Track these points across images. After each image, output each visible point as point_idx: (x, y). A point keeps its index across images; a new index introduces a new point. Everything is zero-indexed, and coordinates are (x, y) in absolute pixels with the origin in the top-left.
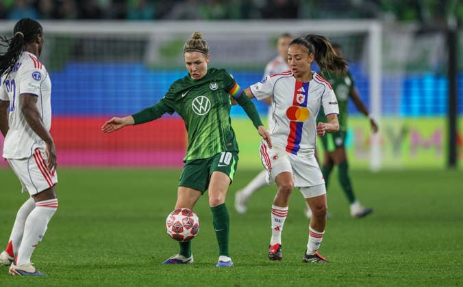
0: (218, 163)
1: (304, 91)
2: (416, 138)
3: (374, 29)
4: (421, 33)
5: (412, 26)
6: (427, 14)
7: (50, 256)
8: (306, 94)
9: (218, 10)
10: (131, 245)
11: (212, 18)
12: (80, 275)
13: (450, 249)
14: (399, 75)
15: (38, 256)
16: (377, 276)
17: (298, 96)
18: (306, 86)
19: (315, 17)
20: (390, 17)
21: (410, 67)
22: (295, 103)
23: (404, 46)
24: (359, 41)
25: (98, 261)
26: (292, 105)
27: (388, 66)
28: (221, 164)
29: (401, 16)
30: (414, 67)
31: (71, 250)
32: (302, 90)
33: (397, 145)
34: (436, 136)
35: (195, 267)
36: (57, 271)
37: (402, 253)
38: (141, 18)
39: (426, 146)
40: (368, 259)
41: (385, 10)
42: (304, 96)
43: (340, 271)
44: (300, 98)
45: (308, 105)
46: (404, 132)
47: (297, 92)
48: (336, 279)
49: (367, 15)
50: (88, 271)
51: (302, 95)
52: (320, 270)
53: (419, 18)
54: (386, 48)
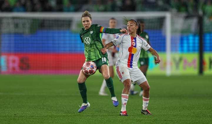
0: (102, 62)
1: (135, 41)
2: (186, 62)
3: (168, 15)
4: (187, 17)
5: (184, 14)
6: (190, 9)
7: (31, 112)
8: (135, 42)
9: (102, 7)
10: (65, 108)
11: (99, 11)
12: (43, 121)
13: (200, 109)
14: (178, 35)
15: (25, 112)
16: (169, 121)
17: (133, 43)
18: (135, 39)
19: (143, 10)
20: (174, 10)
21: (183, 32)
22: (132, 45)
23: (180, 23)
24: (161, 21)
25: (51, 115)
26: (131, 46)
27: (173, 31)
28: (103, 62)
29: (179, 10)
30: (185, 32)
31: (39, 110)
32: (134, 40)
33: (177, 65)
34: (194, 61)
35: (92, 117)
36: (34, 119)
37: (180, 111)
38: (69, 11)
39: (190, 65)
40: (165, 114)
41: (172, 7)
42: (135, 43)
43: (153, 119)
44: (134, 44)
45: (137, 47)
46: (181, 59)
47: (132, 42)
48: (152, 122)
49: (165, 10)
50: (47, 119)
51: (134, 42)
52: (145, 118)
53: (187, 11)
54: (173, 23)
